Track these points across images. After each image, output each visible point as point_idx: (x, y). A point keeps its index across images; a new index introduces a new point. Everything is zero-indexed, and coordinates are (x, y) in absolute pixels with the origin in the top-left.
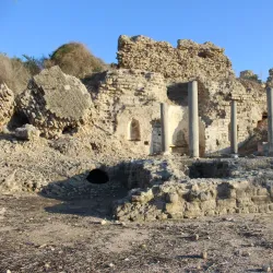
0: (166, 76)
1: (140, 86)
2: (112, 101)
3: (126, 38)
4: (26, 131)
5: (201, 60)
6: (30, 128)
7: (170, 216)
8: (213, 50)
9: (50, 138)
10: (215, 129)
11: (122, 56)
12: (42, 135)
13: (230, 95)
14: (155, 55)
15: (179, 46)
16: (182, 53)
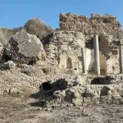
0: (85, 34)
1: (71, 40)
2: (57, 48)
3: (63, 14)
4: (8, 64)
5: (104, 24)
6: (10, 62)
7: (74, 105)
8: (110, 18)
9: (22, 68)
10: (112, 60)
11: (62, 24)
12: (18, 66)
13: (119, 42)
14: (79, 23)
15: (92, 17)
16: (93, 21)
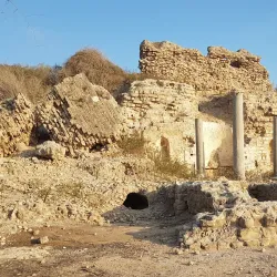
0: (197, 88)
1: (170, 99)
2: (137, 116)
3: (150, 44)
5: (234, 70)
7: (245, 245)
8: (248, 58)
9: (76, 158)
10: (254, 148)
11: (146, 64)
12: (68, 154)
13: (270, 110)
14: (183, 64)
15: (210, 54)
16: (212, 61)
